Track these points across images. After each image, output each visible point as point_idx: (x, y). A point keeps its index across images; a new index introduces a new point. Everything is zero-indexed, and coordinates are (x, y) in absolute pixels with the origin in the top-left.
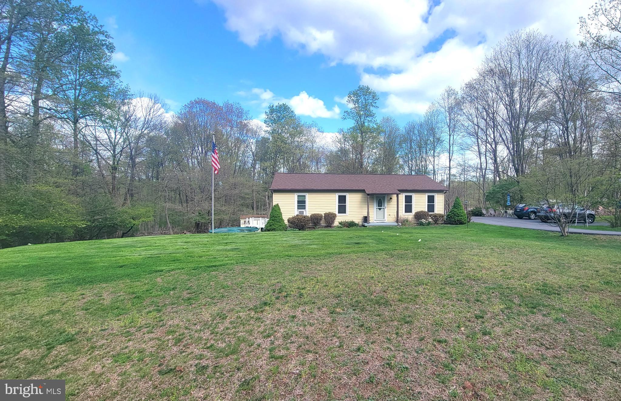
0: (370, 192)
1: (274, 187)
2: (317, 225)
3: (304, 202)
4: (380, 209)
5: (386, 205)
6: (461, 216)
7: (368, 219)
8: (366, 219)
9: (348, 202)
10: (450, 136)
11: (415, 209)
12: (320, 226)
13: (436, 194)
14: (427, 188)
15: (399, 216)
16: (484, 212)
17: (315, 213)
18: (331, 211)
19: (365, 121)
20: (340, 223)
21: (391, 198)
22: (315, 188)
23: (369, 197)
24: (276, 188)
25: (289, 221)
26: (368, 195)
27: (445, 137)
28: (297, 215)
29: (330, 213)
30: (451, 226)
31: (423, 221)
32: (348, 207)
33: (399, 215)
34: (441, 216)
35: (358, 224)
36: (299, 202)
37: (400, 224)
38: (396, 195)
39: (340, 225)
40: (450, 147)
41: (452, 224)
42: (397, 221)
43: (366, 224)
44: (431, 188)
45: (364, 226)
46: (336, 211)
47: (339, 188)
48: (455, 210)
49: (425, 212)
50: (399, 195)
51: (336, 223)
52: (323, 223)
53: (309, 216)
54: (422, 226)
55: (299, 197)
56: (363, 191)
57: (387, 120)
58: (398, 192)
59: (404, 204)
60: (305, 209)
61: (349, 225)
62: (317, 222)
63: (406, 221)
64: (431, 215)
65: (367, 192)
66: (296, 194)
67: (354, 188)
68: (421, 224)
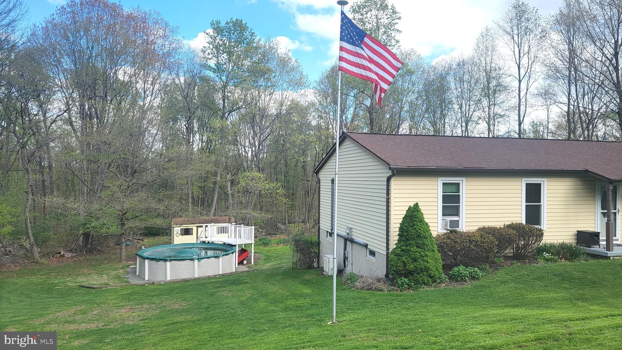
3: (457, 199)
4: (605, 215)
5: (619, 205)
8: (593, 239)
9: (545, 199)
18: (512, 220)
22: (485, 167)
24: (404, 166)
32: (546, 211)
36: (445, 199)
39: (547, 255)
46: (521, 218)
60: (458, 215)
61: (572, 254)
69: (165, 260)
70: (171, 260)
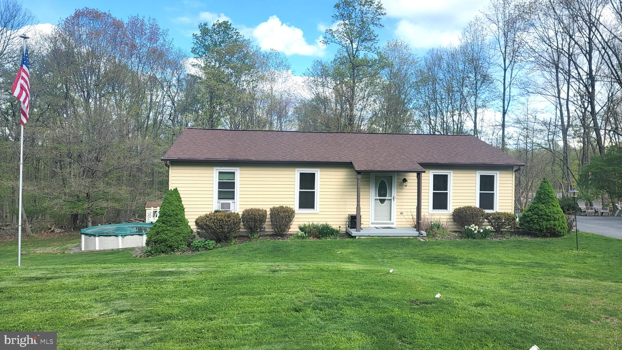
0: (363, 168)
1: (172, 155)
2: (255, 232)
3: (232, 185)
4: (382, 201)
5: (394, 193)
6: (555, 220)
7: (357, 221)
8: (354, 221)
9: (319, 187)
10: (505, 70)
11: (454, 204)
12: (262, 234)
13: (498, 172)
14: (480, 161)
15: (422, 217)
16: (582, 206)
17: (253, 207)
18: (285, 204)
19: (360, 48)
20: (301, 229)
21: (405, 180)
22: (253, 158)
23: (359, 177)
24: (175, 157)
25: (197, 223)
26: (359, 172)
27: (496, 73)
28: (216, 212)
29: (282, 207)
30: (534, 240)
31: (474, 227)
32: (319, 196)
33: (422, 214)
34: (510, 218)
35: (337, 232)
36: (221, 185)
37: (424, 233)
38: (415, 174)
39: (301, 233)
40: (505, 89)
41: (535, 236)
42: (418, 226)
43: (354, 232)
44: (488, 161)
45: (349, 235)
46: (294, 203)
47: (300, 159)
48: (542, 206)
49: (475, 209)
50: (423, 174)
51: (294, 228)
52: (268, 227)
53: (241, 213)
54: (470, 239)
55: (222, 175)
56: (348, 165)
57: (395, 47)
58: (420, 168)
59: (431, 191)
60: (234, 199)
61: (320, 233)
62: (255, 227)
63: (436, 229)
64: (489, 215)
65: (357, 168)
66: (215, 168)
67: (332, 160)
68: (470, 235)
69: (95, 236)
70: (99, 236)
